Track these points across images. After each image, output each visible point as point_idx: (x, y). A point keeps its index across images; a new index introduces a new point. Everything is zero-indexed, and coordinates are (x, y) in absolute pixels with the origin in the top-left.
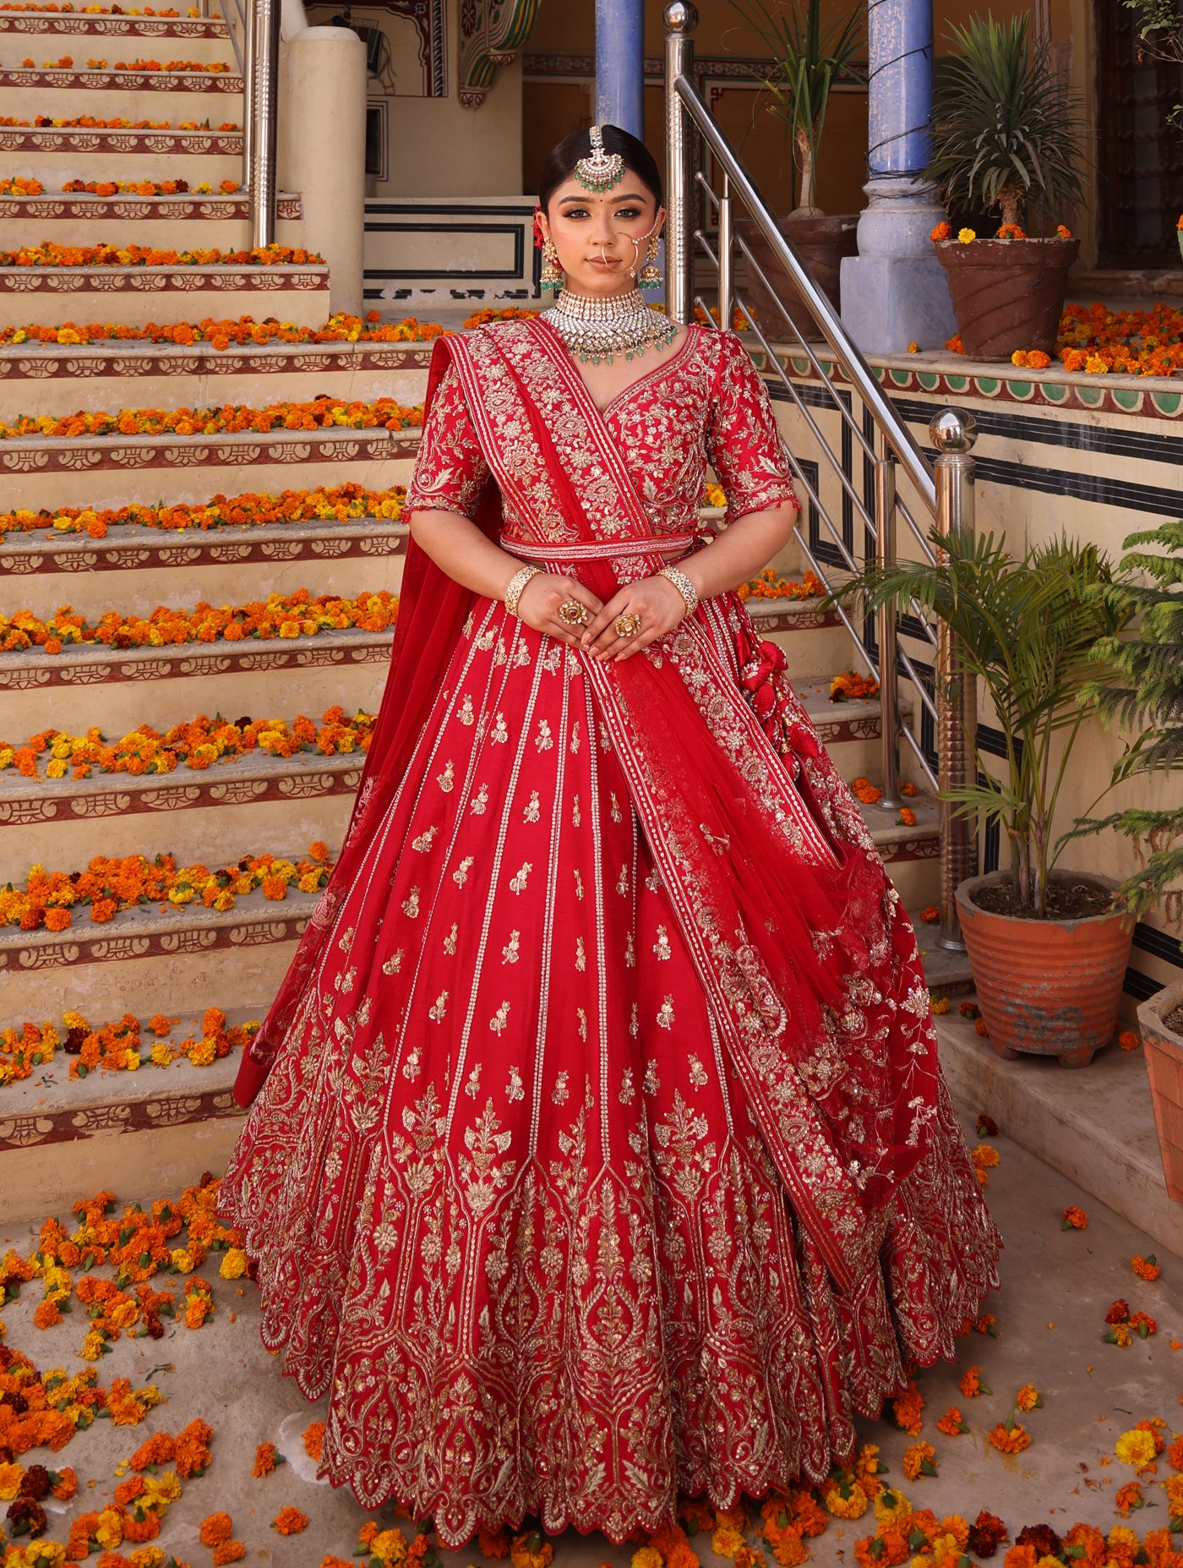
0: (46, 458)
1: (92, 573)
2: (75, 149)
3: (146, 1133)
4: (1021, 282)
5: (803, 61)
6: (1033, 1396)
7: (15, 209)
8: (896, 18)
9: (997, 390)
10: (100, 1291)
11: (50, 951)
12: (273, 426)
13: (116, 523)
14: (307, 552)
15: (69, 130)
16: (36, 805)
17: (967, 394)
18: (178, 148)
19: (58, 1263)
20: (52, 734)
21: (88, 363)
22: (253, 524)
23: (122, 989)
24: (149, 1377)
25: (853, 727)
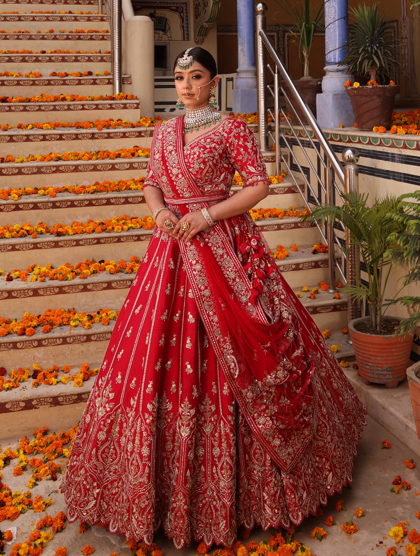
0: (37, 169)
1: (51, 209)
2: (53, 61)
3: (58, 407)
4: (377, 102)
5: (304, 23)
6: (361, 512)
7: (31, 83)
8: (334, 6)
9: (367, 141)
10: (37, 463)
11: (27, 343)
12: (117, 157)
13: (60, 192)
14: (127, 201)
15: (51, 55)
16: (26, 291)
17: (357, 143)
18: (89, 60)
19: (25, 453)
20: (34, 266)
21: (53, 136)
22: (108, 191)
23: (54, 356)
24: (49, 495)
25: (319, 263)
